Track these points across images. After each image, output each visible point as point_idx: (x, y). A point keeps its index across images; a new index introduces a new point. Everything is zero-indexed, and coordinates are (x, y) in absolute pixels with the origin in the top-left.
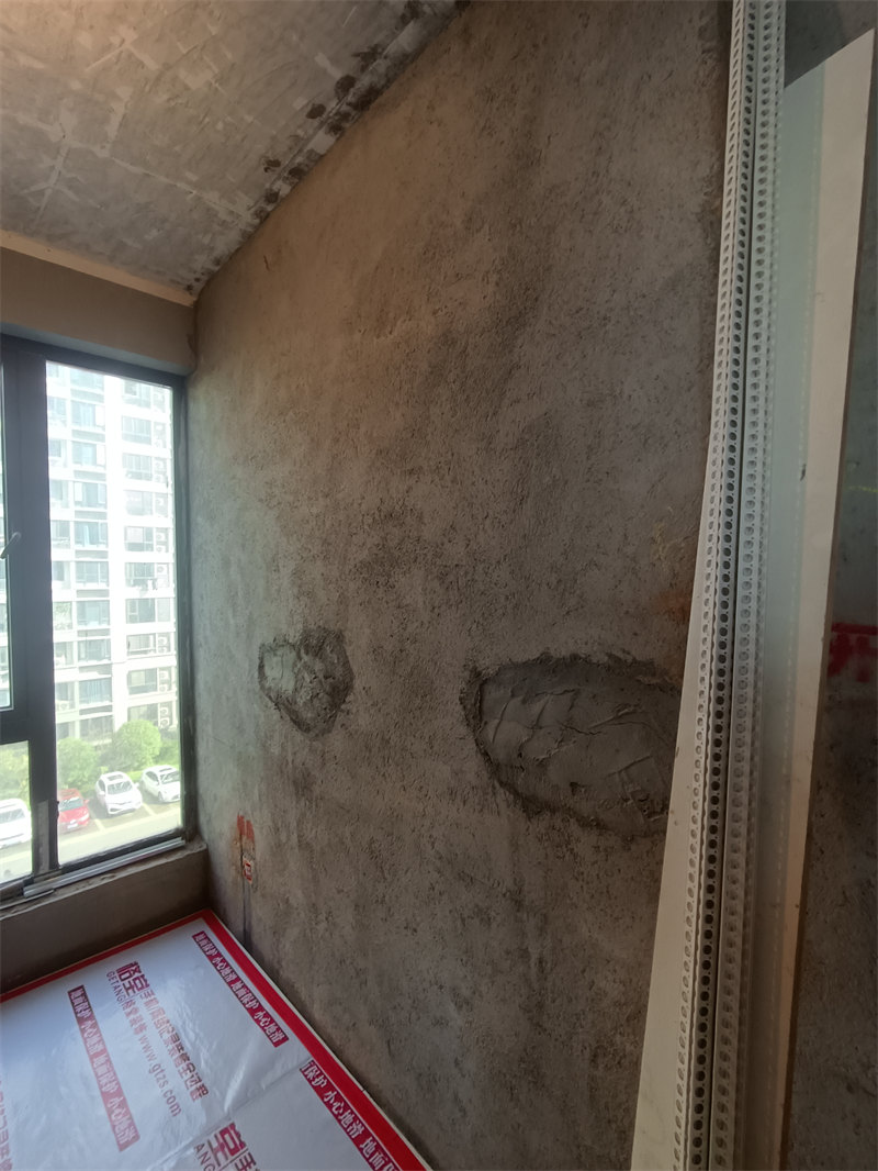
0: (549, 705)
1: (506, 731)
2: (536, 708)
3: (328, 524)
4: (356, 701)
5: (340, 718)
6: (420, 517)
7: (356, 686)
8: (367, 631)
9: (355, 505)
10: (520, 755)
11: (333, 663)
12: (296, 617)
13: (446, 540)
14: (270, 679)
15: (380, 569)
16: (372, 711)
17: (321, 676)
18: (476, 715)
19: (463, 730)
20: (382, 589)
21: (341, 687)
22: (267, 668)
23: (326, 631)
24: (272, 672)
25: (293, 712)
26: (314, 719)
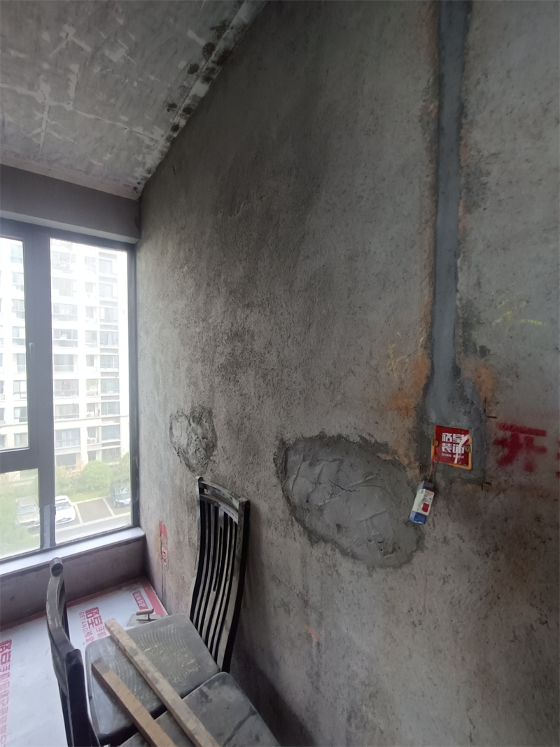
0: (325, 468)
1: (300, 485)
2: (317, 469)
3: (204, 339)
4: (218, 455)
5: (211, 464)
6: (252, 336)
7: (218, 445)
8: (225, 410)
9: (219, 327)
10: (307, 501)
11: (207, 429)
12: (188, 398)
13: (267, 352)
14: (175, 436)
15: (231, 369)
16: (227, 462)
17: (200, 437)
18: (283, 471)
19: (275, 480)
20: (232, 383)
21: (211, 445)
22: (174, 429)
23: (203, 408)
24: (176, 433)
25: (186, 459)
26: (197, 464)
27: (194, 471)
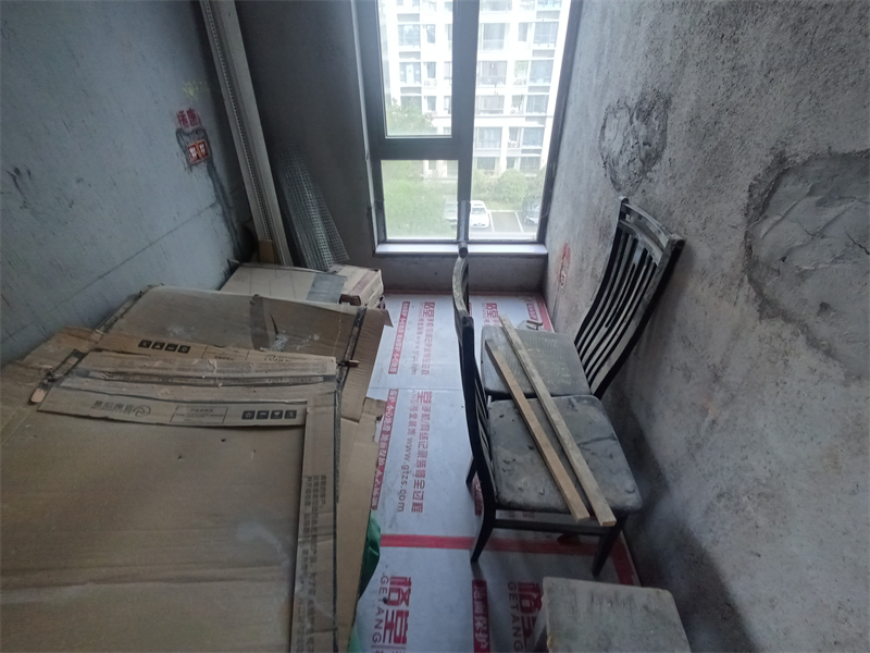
0: (849, 213)
1: (783, 232)
4: (660, 170)
5: (645, 183)
7: (665, 156)
8: (693, 98)
10: (783, 259)
11: (654, 131)
14: (606, 139)
16: (669, 183)
17: (641, 142)
18: (761, 205)
21: (653, 155)
22: (607, 129)
23: (659, 95)
24: (609, 134)
25: (614, 172)
26: (625, 181)
27: (619, 190)
